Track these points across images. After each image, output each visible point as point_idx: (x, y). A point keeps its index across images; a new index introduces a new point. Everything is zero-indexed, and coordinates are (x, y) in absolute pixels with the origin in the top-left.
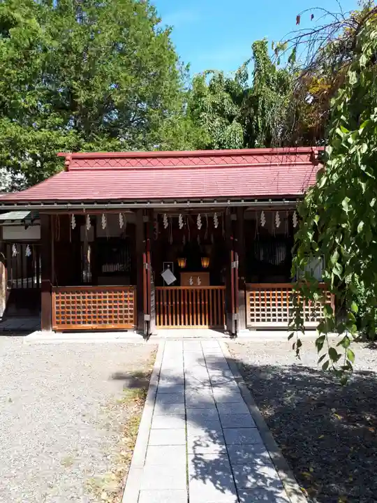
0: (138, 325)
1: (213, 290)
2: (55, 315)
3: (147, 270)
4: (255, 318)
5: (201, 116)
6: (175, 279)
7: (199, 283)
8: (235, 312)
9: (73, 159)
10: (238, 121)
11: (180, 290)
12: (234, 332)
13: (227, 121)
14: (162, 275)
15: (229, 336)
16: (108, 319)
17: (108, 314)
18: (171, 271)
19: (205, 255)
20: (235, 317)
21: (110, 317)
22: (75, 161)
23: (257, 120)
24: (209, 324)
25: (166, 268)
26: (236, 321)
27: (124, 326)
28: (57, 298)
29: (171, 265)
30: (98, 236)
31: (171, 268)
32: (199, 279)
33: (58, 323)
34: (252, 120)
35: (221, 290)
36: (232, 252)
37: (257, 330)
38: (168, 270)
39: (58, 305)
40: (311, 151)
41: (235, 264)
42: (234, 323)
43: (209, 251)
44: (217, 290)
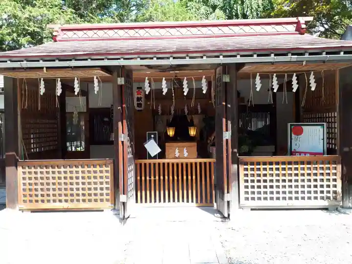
0: (115, 205)
1: (200, 163)
2: (21, 193)
3: (123, 142)
4: (250, 196)
5: (188, 5)
6: (159, 150)
7: (186, 154)
8: (228, 192)
9: (63, 30)
10: (221, 8)
11: (164, 164)
12: (226, 215)
13: (211, 10)
14: (146, 146)
15: (221, 220)
16: (81, 198)
17: (81, 192)
18: (155, 141)
19: (192, 125)
20: (227, 197)
21: (84, 195)
22: (64, 32)
23: (237, 7)
24: (197, 202)
25: (150, 138)
26: (228, 202)
27: (99, 205)
28: (24, 173)
29: (155, 134)
30: (91, 106)
31: (155, 139)
32: (185, 151)
33: (25, 201)
34: (232, 8)
35: (210, 163)
36: (224, 120)
37: (252, 210)
38: (152, 141)
39: (24, 182)
40: (297, 21)
41: (227, 135)
42: (226, 204)
43: (196, 121)
44: (205, 163)
